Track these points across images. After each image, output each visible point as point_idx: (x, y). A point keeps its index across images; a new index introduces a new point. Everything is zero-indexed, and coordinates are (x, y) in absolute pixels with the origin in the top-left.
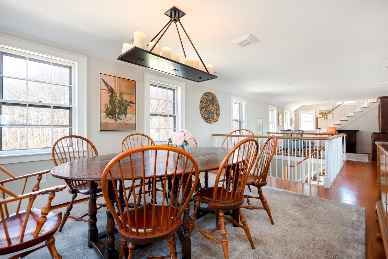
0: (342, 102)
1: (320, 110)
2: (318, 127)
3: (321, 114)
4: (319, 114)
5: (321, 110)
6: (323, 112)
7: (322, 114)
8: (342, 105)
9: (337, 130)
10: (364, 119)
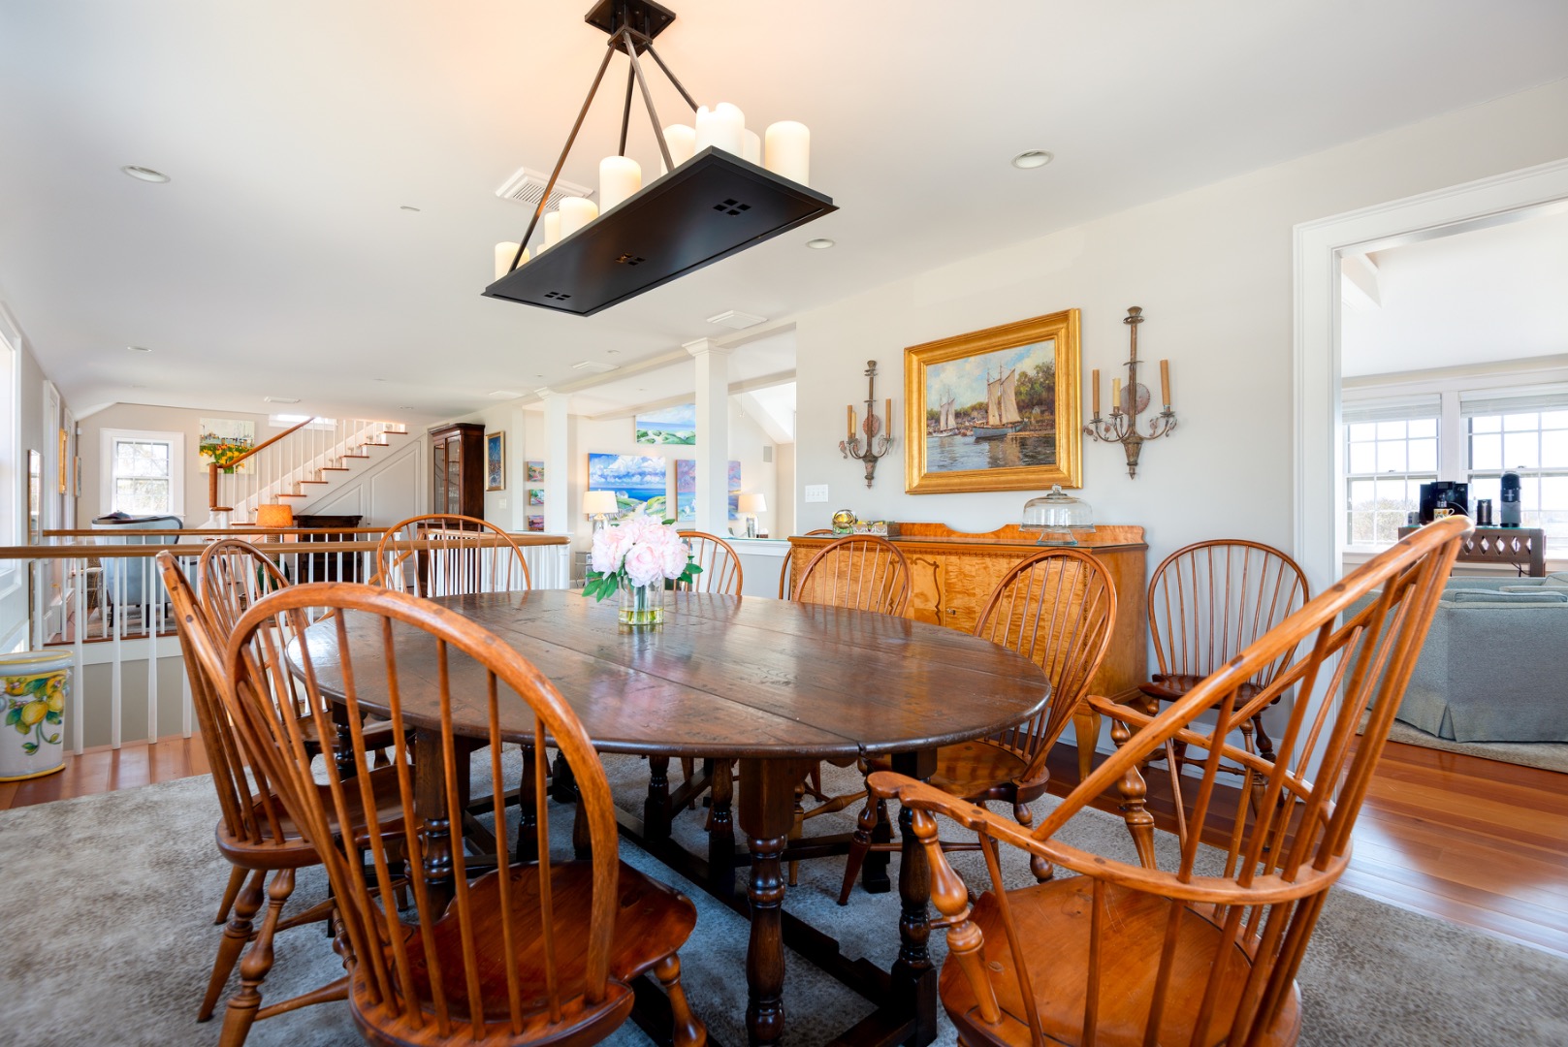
0: (305, 418)
1: (207, 434)
2: (221, 504)
3: (210, 453)
4: (202, 449)
5: (210, 435)
6: (219, 443)
7: (214, 453)
8: (305, 427)
9: (294, 518)
10: (373, 480)
